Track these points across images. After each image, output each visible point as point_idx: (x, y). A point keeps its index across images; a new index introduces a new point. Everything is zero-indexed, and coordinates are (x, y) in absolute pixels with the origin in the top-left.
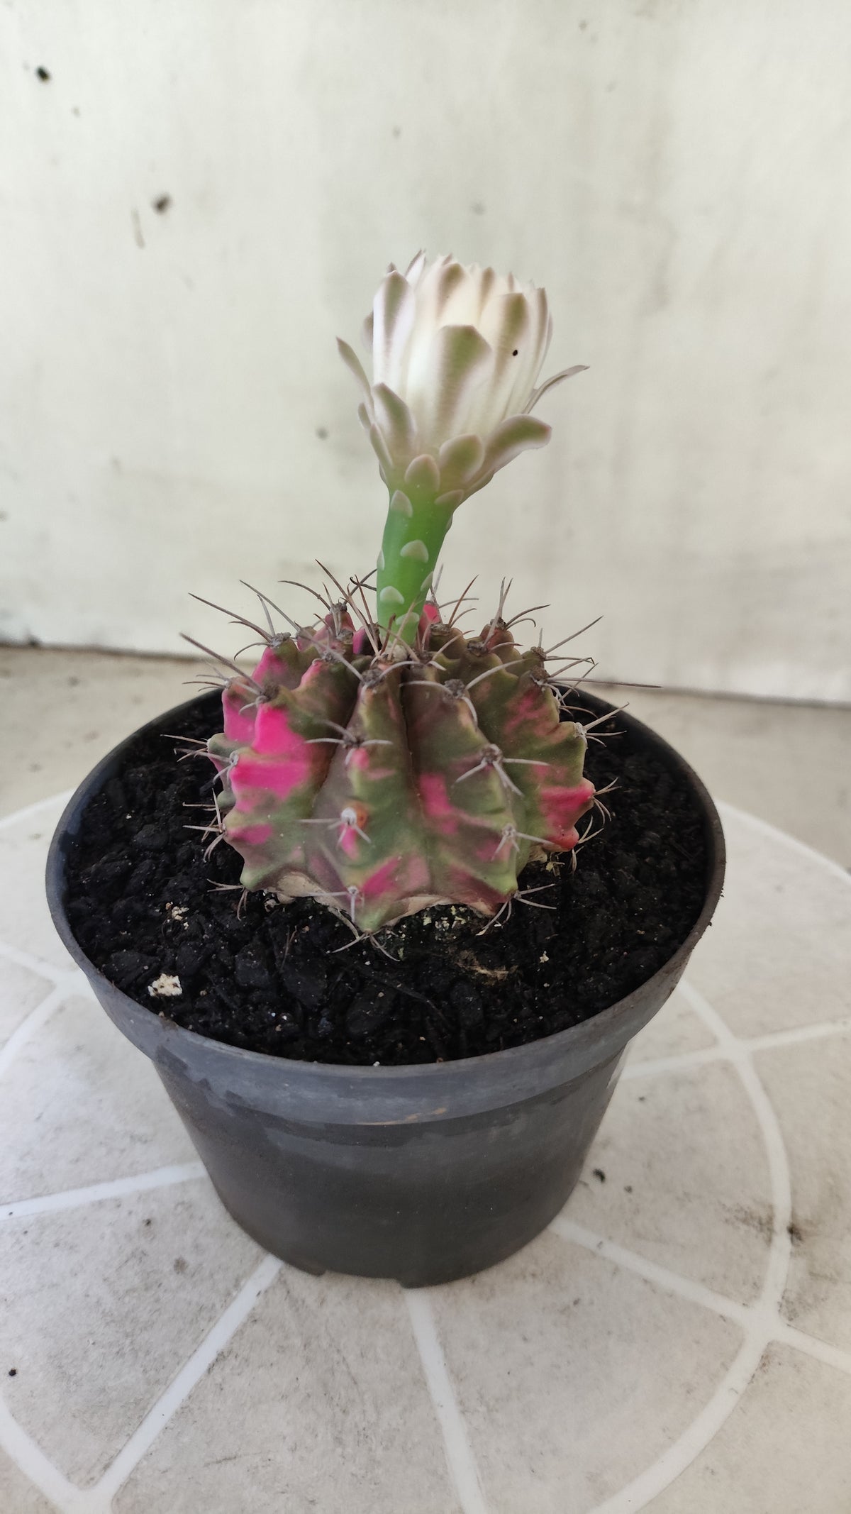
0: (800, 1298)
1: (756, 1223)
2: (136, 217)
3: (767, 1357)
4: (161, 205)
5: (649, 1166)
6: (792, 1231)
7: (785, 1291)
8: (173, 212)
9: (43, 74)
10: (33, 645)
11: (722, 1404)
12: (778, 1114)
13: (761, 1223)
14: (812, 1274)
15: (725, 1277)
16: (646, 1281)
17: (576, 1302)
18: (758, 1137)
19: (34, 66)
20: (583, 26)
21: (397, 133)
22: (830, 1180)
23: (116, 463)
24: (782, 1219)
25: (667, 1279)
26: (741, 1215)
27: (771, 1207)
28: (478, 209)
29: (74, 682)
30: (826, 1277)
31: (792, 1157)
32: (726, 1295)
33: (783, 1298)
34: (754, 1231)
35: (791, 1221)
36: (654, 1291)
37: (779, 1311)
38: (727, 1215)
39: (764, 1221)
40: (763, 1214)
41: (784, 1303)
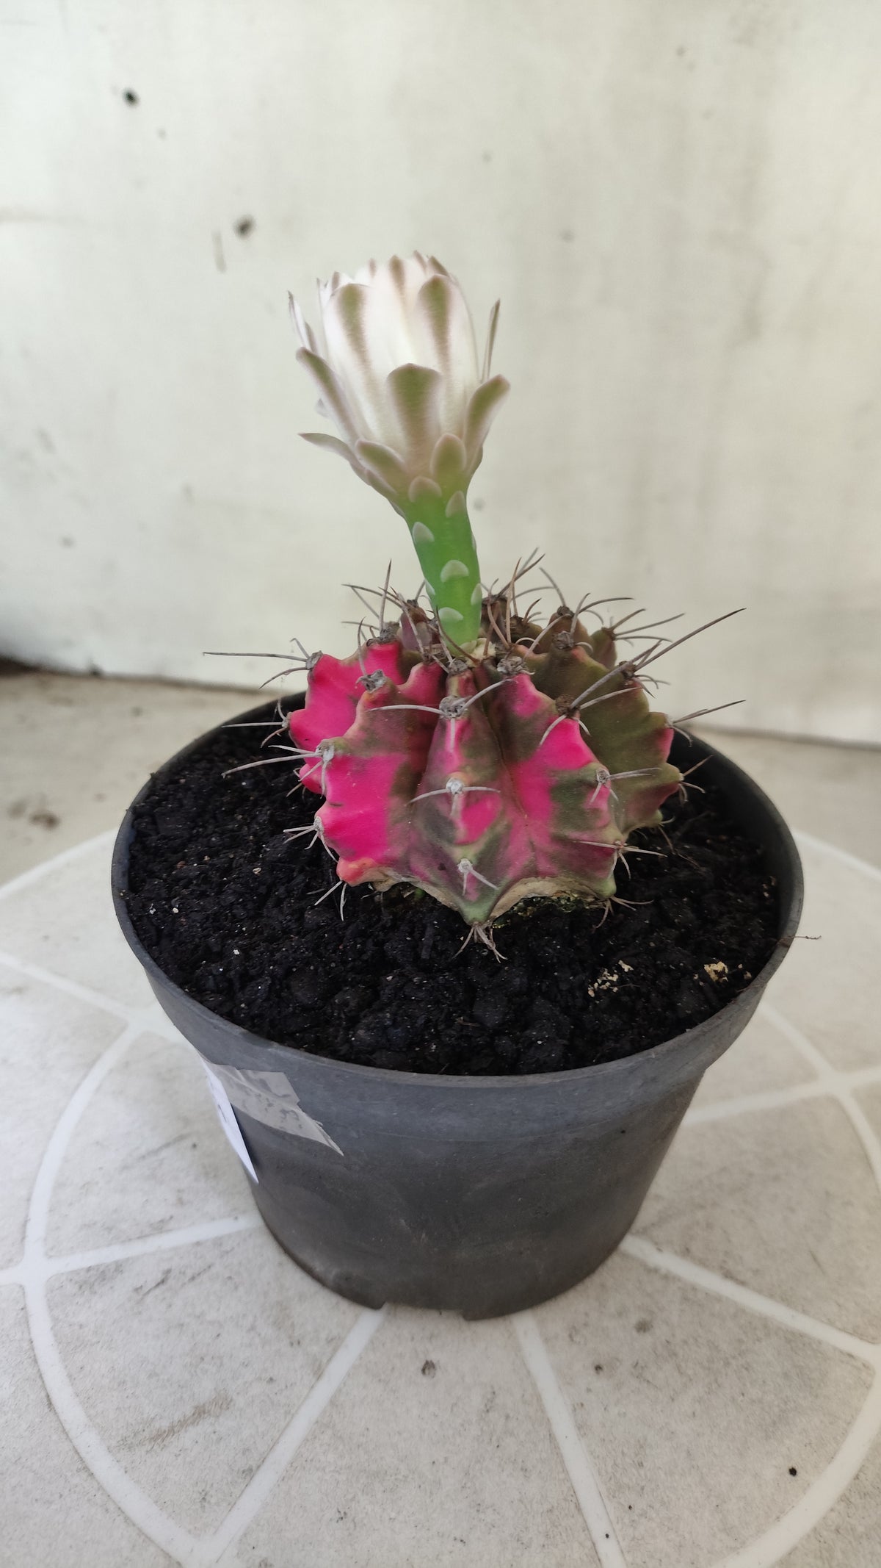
2: (217, 240)
4: (243, 229)
8: (256, 236)
9: (130, 97)
10: (96, 674)
19: (123, 89)
20: (681, 52)
21: (486, 159)
23: (188, 490)
28: (568, 237)
29: (137, 712)
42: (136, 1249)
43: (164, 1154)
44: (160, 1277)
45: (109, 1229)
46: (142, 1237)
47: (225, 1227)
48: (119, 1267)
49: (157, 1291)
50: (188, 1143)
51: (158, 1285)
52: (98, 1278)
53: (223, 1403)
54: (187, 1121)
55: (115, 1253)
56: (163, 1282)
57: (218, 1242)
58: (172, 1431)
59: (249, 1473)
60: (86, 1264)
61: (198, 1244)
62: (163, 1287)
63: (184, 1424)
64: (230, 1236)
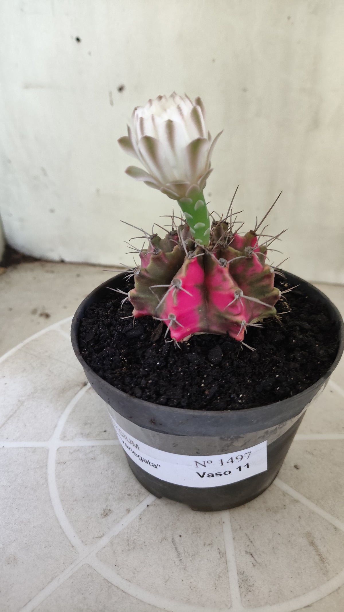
2: (110, 94)
4: (121, 89)
8: (125, 92)
9: (78, 40)
10: (62, 262)
19: (75, 36)
20: (289, 18)
21: (214, 61)
23: (98, 191)
28: (245, 90)
29: (78, 276)
42: (232, 565)
43: (181, 550)
44: (248, 555)
45: (219, 577)
46: (226, 562)
48: (241, 573)
49: (256, 557)
50: (177, 539)
52: (245, 583)
53: (308, 535)
54: (164, 539)
55: (233, 575)
56: (251, 554)
57: (235, 531)
58: (320, 555)
60: (237, 589)
61: (234, 539)
62: (254, 555)
63: (317, 550)
64: (232, 525)
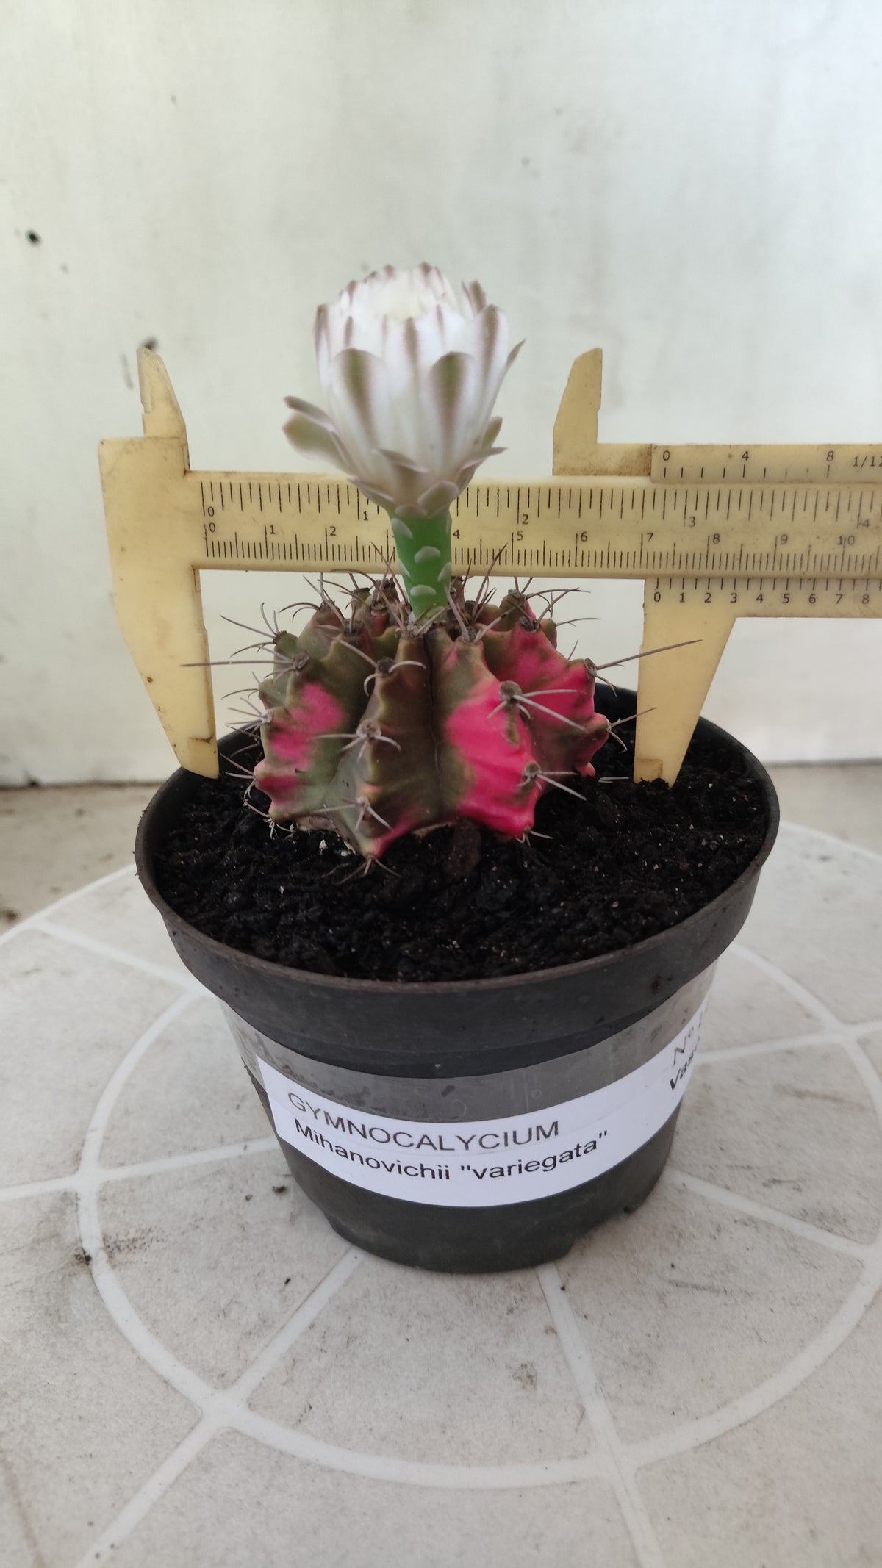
0: (62, 1212)
1: (123, 1245)
2: (125, 361)
3: (76, 1161)
4: (149, 347)
5: (243, 1227)
6: (88, 1259)
7: (77, 1210)
9: (33, 238)
11: (100, 1120)
12: (141, 1361)
13: (119, 1248)
14: (58, 1235)
15: (133, 1191)
16: (195, 1149)
17: (238, 1107)
18: (153, 1324)
19: (25, 231)
22: (62, 1326)
24: (100, 1265)
25: (180, 1162)
26: (138, 1244)
27: (114, 1267)
30: (43, 1240)
31: (110, 1323)
32: (125, 1181)
33: (77, 1205)
34: (122, 1237)
35: (90, 1267)
36: (185, 1147)
37: (76, 1194)
38: (151, 1235)
39: (116, 1250)
40: (119, 1257)
41: (75, 1201)
42: (780, 1219)
43: (704, 1281)
44: (774, 1187)
45: (795, 1250)
46: (769, 1225)
47: (696, 1186)
48: (804, 1215)
49: (783, 1178)
50: (676, 1275)
51: (779, 1182)
52: (826, 1219)
53: (781, 1090)
54: (661, 1297)
55: (799, 1228)
56: (775, 1181)
57: (711, 1179)
58: (825, 1097)
59: (790, 1052)
60: (831, 1236)
61: (728, 1188)
62: (777, 1178)
63: (815, 1095)
64: (699, 1177)
